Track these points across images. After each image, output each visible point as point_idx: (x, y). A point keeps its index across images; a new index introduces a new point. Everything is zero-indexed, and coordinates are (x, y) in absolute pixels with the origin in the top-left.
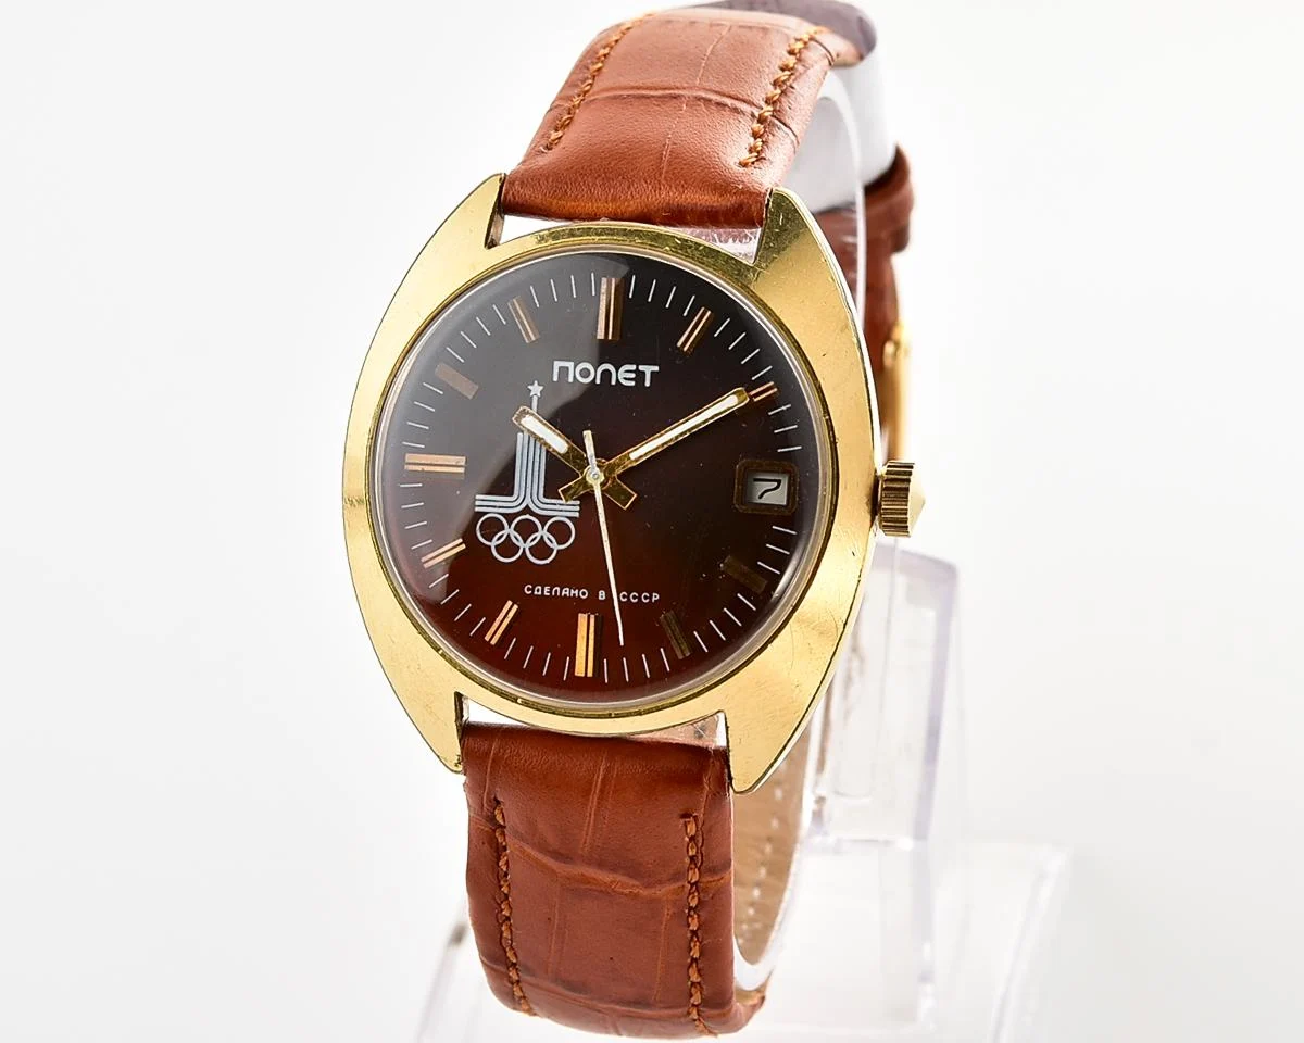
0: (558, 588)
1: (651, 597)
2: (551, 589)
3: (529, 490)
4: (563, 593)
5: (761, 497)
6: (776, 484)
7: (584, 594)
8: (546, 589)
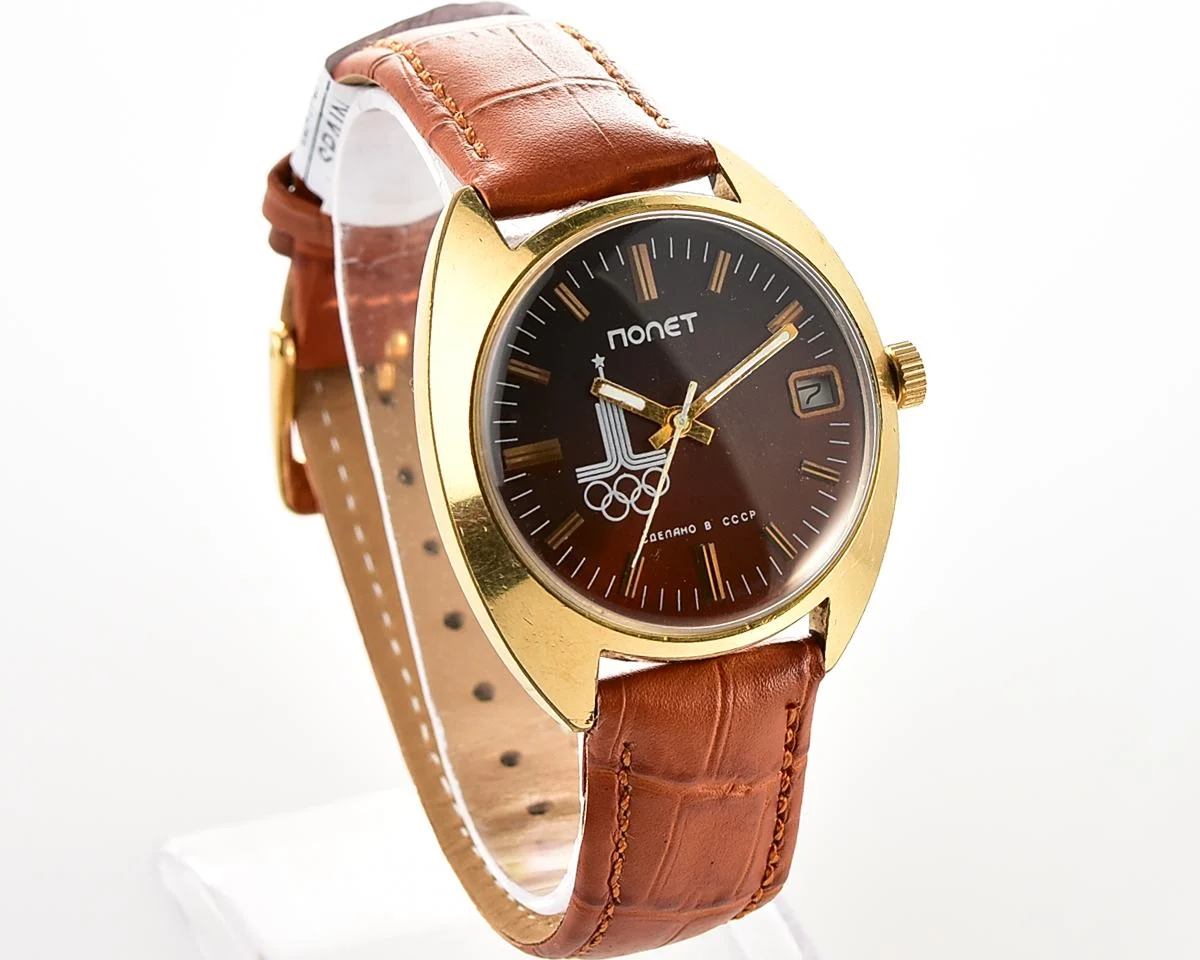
0: (669, 531)
1: (749, 515)
2: (664, 534)
3: (619, 454)
4: (675, 534)
5: (808, 403)
6: (816, 388)
7: (692, 529)
8: (660, 534)
